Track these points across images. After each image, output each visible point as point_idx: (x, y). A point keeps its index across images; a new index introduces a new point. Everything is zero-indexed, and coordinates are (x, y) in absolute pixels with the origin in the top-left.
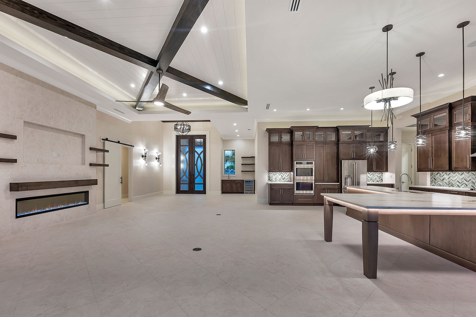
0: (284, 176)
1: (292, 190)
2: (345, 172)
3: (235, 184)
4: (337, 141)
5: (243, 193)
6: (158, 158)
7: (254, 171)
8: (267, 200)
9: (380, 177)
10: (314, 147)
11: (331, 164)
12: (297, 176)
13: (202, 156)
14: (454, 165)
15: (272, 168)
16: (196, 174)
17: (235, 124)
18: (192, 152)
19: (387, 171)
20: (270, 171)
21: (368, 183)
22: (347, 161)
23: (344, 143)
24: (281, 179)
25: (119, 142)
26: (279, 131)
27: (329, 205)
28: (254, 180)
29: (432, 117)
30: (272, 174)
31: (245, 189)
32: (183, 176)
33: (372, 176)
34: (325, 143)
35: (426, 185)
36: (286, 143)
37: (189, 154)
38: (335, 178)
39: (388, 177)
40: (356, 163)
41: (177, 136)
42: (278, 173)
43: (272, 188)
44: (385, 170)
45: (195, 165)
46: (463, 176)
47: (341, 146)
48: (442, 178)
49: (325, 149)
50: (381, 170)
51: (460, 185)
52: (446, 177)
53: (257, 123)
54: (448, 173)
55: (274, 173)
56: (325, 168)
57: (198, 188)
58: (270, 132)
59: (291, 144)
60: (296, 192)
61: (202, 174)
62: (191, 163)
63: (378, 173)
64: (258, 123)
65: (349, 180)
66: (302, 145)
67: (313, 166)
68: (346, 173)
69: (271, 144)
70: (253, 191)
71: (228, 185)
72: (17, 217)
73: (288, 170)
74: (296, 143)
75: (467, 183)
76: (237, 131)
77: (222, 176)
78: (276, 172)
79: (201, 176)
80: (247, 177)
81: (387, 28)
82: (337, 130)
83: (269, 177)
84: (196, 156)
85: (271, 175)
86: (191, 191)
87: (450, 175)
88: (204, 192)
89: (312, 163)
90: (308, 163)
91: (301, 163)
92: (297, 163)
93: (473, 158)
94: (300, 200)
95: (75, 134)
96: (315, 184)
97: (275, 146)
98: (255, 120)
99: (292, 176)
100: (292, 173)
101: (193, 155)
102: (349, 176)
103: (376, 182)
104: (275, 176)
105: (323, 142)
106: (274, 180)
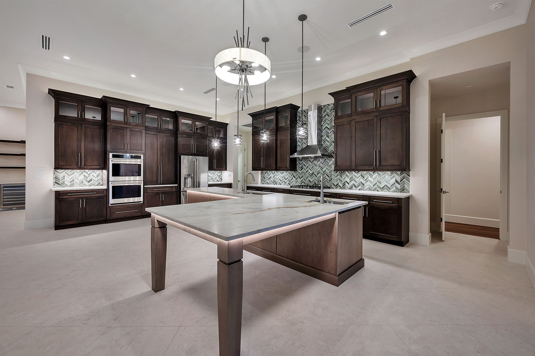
0: (90, 177)
1: (105, 198)
2: (184, 171)
4: (175, 130)
7: (25, 167)
8: (51, 220)
9: (219, 176)
10: (144, 134)
11: (167, 160)
12: (114, 175)
14: (279, 165)
15: (64, 162)
19: (226, 169)
20: (57, 167)
21: (209, 183)
22: (186, 157)
23: (184, 133)
24: (85, 182)
26: (80, 101)
27: (160, 228)
28: (23, 185)
29: (264, 118)
30: (62, 173)
31: (5, 201)
33: (212, 174)
34: (159, 130)
35: (258, 184)
36: (93, 123)
38: (173, 178)
39: (227, 176)
40: (197, 160)
42: (77, 171)
43: (62, 198)
44: (224, 168)
46: (283, 174)
47: (180, 138)
48: (269, 177)
49: (159, 138)
50: (221, 169)
51: (281, 183)
52: (272, 175)
54: (273, 172)
55: (69, 171)
56: (159, 165)
58: (59, 97)
59: (104, 124)
60: (112, 201)
63: (218, 171)
65: (189, 180)
66: (122, 129)
67: (141, 162)
68: (186, 172)
69: (59, 120)
73: (98, 167)
74: (113, 124)
75: (286, 181)
78: (73, 169)
80: (11, 179)
82: (175, 116)
83: (56, 178)
85: (60, 175)
87: (275, 174)
89: (140, 157)
90: (132, 157)
91: (122, 157)
92: (114, 156)
93: (291, 158)
94: (118, 214)
96: (144, 186)
97: (70, 123)
99: (105, 177)
100: (105, 172)
102: (189, 175)
103: (216, 182)
104: (71, 177)
105: (156, 128)
106: (69, 184)
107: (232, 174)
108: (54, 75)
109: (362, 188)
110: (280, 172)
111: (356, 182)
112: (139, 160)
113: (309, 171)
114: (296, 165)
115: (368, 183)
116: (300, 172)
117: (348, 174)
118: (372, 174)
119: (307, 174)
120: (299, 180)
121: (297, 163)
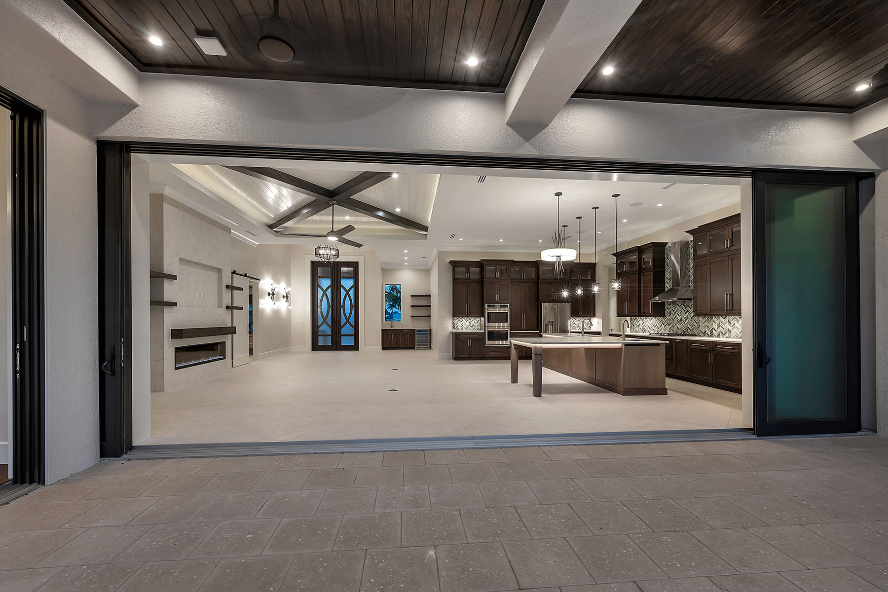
0: (472, 323)
1: (483, 340)
3: (402, 335)
4: (536, 279)
5: (414, 348)
6: (285, 296)
7: (430, 316)
8: (451, 354)
9: (588, 324)
10: (510, 286)
11: (529, 308)
12: (488, 322)
13: (352, 293)
14: (642, 309)
15: (458, 312)
16: (343, 320)
17: (406, 251)
18: (336, 287)
19: (594, 316)
20: (455, 315)
22: (547, 304)
23: (545, 281)
24: (469, 327)
25: (246, 274)
26: (467, 264)
28: (430, 330)
29: (627, 259)
30: (457, 321)
31: (417, 342)
32: (322, 324)
33: (578, 322)
34: (522, 281)
36: (475, 281)
37: (332, 290)
38: (535, 325)
40: (558, 307)
41: (313, 262)
42: (465, 318)
43: (458, 338)
44: (592, 315)
45: (341, 307)
46: (652, 321)
47: (541, 287)
48: (638, 324)
49: (522, 288)
50: (588, 315)
52: (641, 322)
53: (437, 252)
54: (643, 318)
55: (461, 319)
56: (522, 312)
57: (345, 341)
58: (454, 264)
59: (481, 281)
60: (488, 343)
61: (352, 320)
62: (336, 305)
63: (585, 318)
64: (439, 252)
65: (550, 326)
66: (494, 283)
67: (507, 310)
69: (455, 281)
70: (428, 345)
71: (392, 336)
72: (176, 369)
73: (478, 315)
74: (488, 281)
75: (654, 328)
76: (406, 258)
77: (383, 324)
79: (350, 324)
80: (419, 325)
81: (558, 194)
82: (536, 265)
83: (453, 324)
84: (343, 293)
85: (455, 321)
86: (336, 346)
88: (355, 347)
89: (507, 306)
90: (501, 306)
91: (494, 306)
92: (488, 306)
94: (492, 353)
95: (213, 268)
96: (510, 333)
97: (461, 283)
98: (435, 248)
99: (483, 323)
100: (482, 319)
101: (338, 291)
102: (550, 322)
104: (461, 323)
105: (520, 279)
106: (460, 328)
107: (601, 321)
108: (450, 249)
109: (729, 335)
110: (649, 319)
111: (723, 328)
112: (507, 309)
113: (678, 316)
114: (664, 310)
115: (735, 330)
116: (669, 318)
117: (716, 320)
118: (738, 319)
119: (675, 321)
120: (668, 327)
121: (666, 307)
